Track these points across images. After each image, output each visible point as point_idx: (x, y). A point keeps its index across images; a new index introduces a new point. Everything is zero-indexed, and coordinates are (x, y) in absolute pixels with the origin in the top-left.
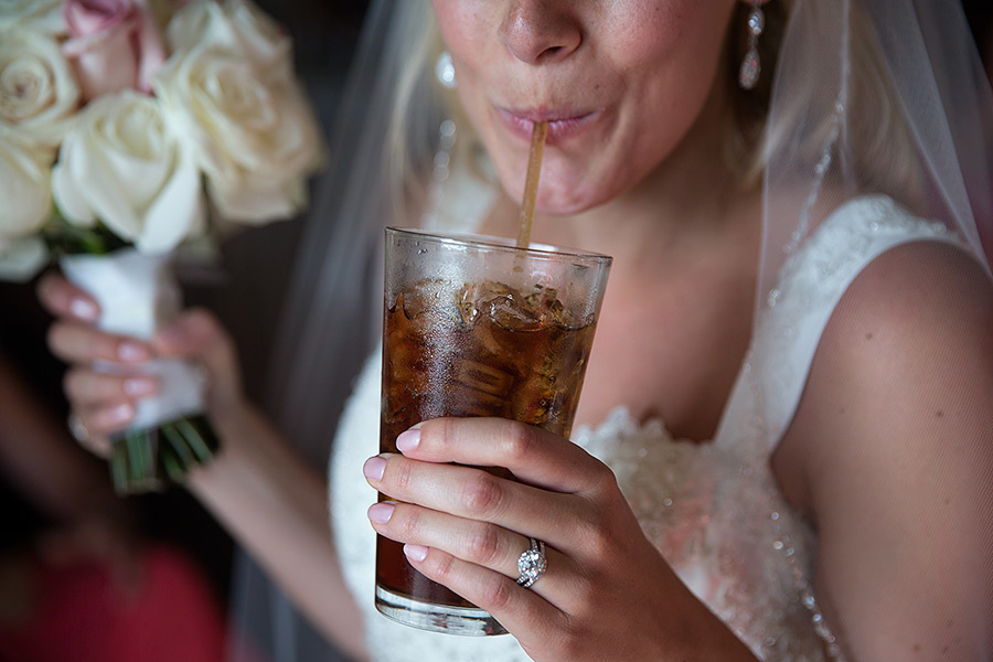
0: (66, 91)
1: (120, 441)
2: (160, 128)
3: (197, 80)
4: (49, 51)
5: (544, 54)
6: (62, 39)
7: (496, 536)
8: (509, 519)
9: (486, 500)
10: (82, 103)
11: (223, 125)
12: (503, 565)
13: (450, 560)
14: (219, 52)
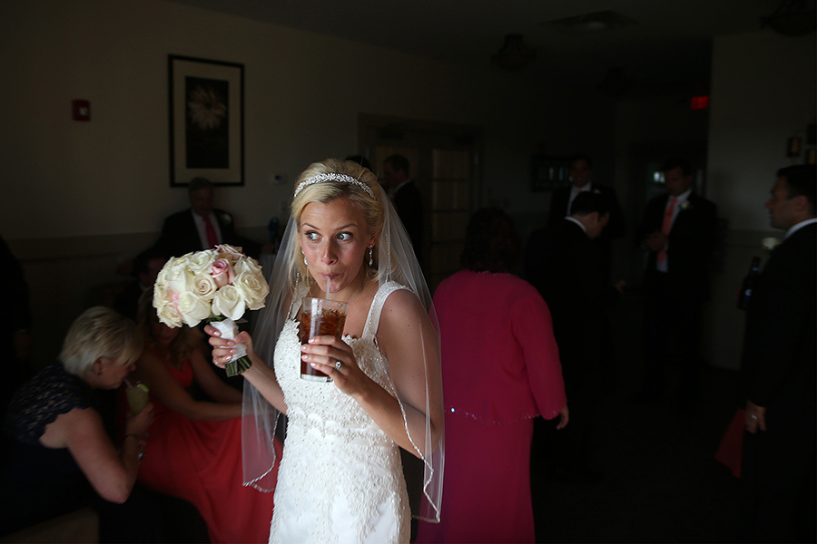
0: (214, 287)
1: (226, 364)
2: (235, 292)
3: (243, 281)
4: (209, 277)
5: (330, 263)
6: (212, 274)
7: (331, 360)
8: (333, 356)
9: (329, 352)
10: (218, 289)
11: (250, 290)
12: (332, 365)
13: (321, 365)
14: (247, 273)
